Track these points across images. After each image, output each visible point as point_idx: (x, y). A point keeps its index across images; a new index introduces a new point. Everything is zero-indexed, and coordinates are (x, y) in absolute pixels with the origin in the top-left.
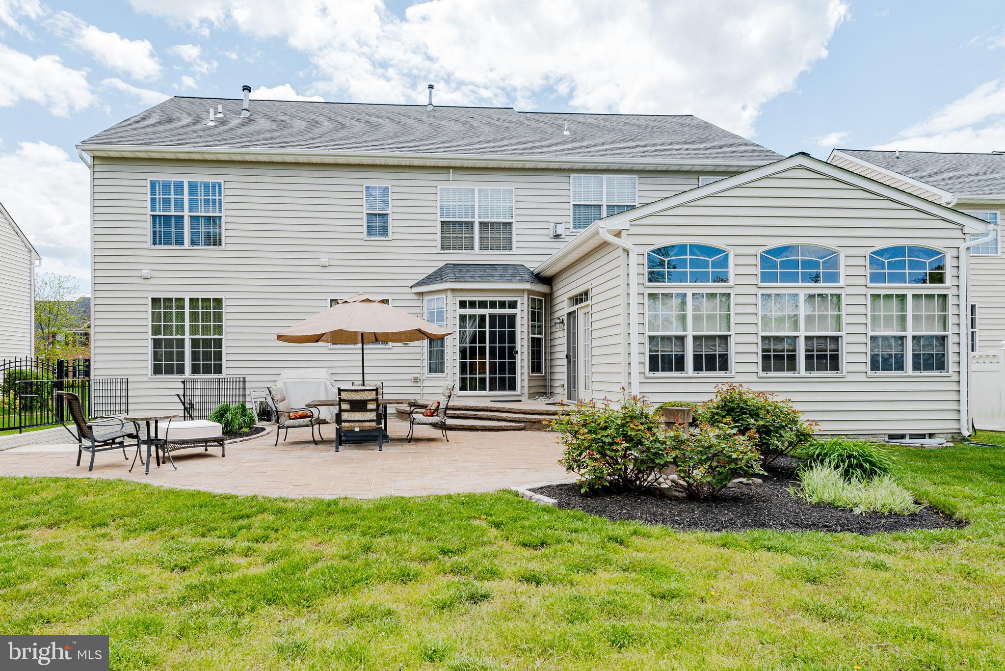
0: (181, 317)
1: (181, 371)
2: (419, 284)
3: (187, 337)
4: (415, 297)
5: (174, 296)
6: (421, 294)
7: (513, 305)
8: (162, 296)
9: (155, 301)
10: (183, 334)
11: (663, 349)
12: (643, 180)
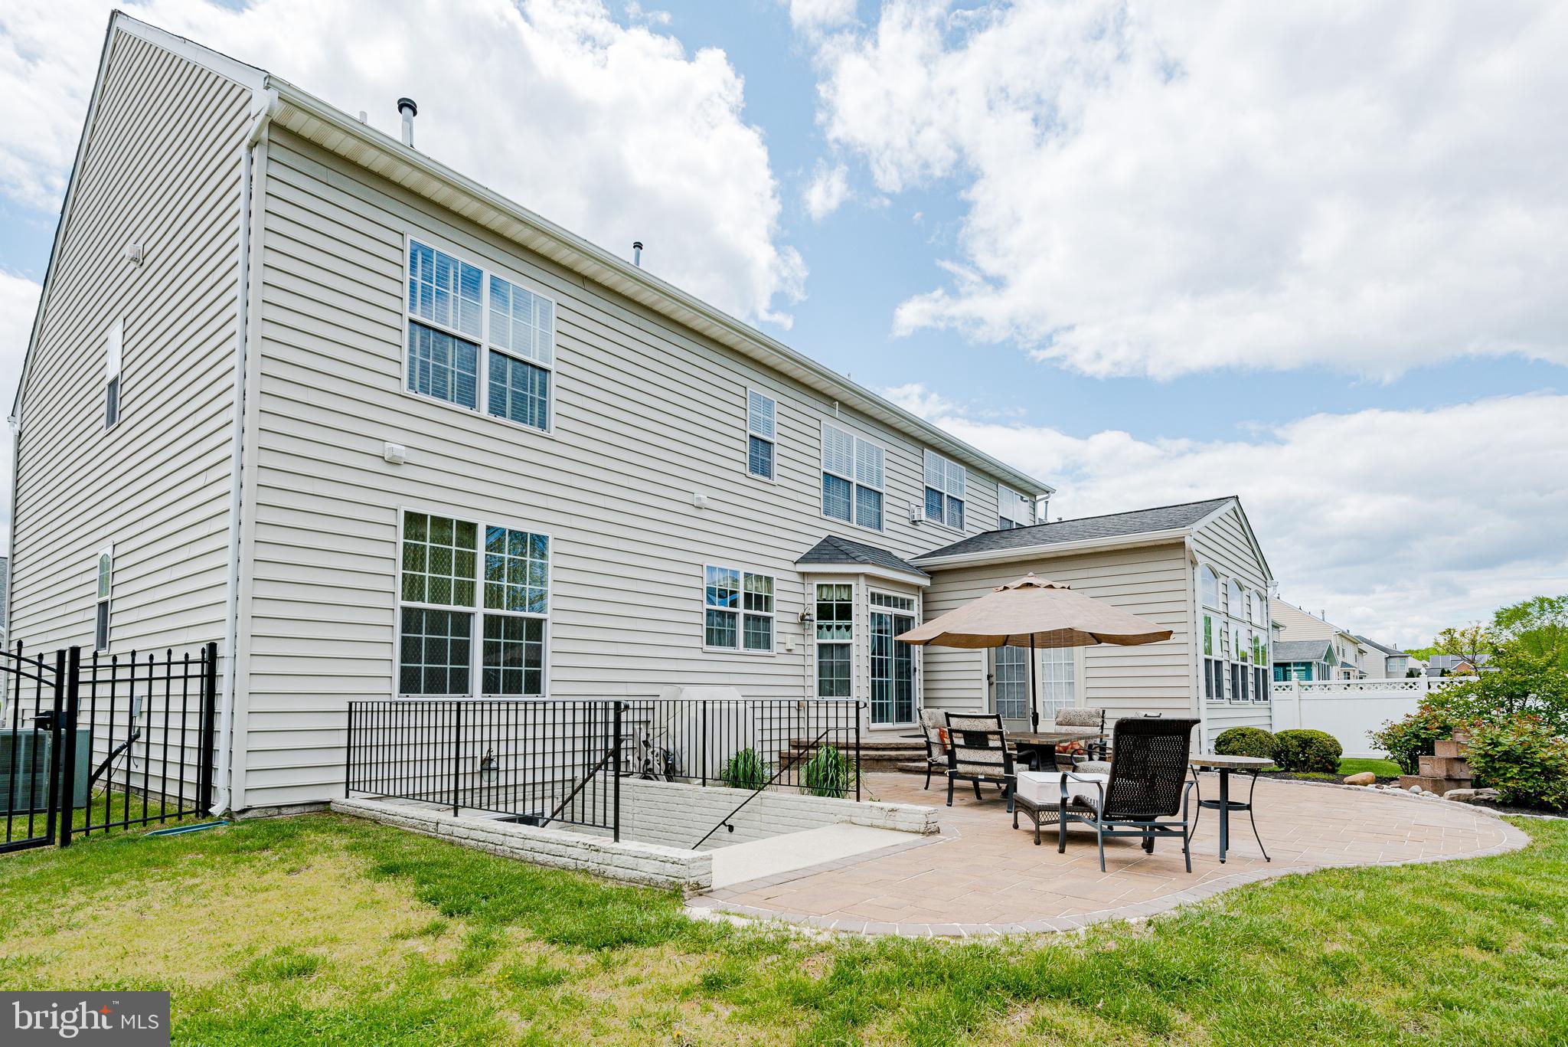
0: (467, 564)
1: (460, 683)
2: (805, 560)
3: (479, 610)
4: (798, 579)
5: (455, 515)
6: (803, 574)
7: (905, 604)
8: (430, 510)
9: (414, 520)
10: (471, 603)
12: (971, 476)
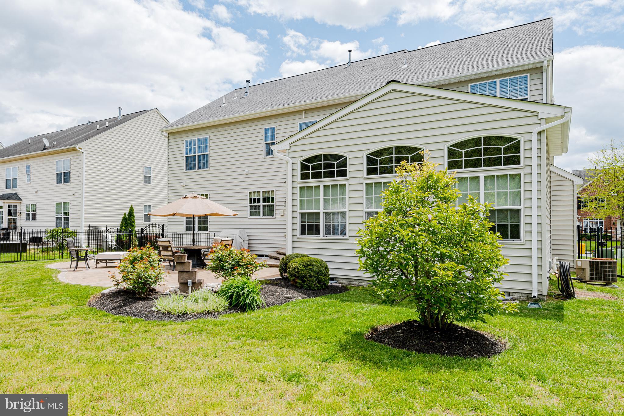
11: (309, 221)
